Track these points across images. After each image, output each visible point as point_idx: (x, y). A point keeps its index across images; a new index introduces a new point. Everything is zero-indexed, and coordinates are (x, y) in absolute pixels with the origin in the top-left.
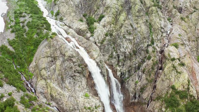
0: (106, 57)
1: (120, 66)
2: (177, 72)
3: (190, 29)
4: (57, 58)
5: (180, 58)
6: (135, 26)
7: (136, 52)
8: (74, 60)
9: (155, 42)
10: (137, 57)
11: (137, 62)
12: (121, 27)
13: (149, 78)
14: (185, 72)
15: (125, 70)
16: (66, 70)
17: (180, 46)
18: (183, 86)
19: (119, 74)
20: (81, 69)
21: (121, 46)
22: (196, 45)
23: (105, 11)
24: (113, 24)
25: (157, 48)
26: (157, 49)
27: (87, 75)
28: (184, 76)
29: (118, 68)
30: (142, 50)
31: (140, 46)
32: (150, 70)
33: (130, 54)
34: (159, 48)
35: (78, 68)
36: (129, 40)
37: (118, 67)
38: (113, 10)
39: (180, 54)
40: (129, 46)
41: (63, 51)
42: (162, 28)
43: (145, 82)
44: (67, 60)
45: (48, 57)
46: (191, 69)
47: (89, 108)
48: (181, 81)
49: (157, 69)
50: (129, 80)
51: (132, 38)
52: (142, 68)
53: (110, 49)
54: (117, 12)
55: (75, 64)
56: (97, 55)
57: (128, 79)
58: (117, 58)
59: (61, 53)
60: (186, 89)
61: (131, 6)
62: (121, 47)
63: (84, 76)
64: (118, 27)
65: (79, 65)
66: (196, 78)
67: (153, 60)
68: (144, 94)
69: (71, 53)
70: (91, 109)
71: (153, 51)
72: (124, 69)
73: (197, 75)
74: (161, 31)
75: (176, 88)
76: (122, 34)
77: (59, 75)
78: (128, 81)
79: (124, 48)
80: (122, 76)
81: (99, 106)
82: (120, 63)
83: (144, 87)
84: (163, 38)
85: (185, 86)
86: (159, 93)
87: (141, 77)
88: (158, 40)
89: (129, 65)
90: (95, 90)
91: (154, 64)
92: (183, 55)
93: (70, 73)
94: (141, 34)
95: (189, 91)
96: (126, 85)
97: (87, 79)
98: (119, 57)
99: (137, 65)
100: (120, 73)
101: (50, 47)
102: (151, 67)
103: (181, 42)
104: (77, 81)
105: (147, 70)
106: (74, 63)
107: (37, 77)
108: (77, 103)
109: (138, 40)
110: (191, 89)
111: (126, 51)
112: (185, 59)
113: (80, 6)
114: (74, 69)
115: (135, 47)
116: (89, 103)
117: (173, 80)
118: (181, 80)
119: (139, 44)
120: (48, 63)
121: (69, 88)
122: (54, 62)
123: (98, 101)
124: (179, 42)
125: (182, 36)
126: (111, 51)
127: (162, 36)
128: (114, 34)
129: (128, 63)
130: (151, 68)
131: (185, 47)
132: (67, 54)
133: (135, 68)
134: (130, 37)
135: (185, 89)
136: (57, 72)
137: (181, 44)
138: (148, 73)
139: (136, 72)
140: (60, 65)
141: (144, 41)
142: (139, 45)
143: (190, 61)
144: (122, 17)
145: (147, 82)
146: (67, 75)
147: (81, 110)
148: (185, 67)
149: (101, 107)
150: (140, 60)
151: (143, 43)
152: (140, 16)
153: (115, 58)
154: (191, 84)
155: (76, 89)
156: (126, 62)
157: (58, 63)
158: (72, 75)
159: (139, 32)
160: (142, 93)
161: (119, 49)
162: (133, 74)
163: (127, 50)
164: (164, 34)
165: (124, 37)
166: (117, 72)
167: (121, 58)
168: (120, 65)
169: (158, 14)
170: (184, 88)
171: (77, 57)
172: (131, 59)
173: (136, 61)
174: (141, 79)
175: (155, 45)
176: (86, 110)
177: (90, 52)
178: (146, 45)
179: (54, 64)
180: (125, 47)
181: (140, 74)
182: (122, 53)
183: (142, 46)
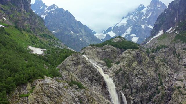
0: (120, 87)
1: (133, 96)
2: (183, 95)
4: (80, 64)
5: (185, 86)
6: (146, 72)
7: (147, 88)
8: (92, 70)
9: (163, 83)
10: (148, 91)
12: (133, 70)
15: (138, 100)
16: (85, 73)
17: (184, 80)
20: (97, 78)
21: (134, 81)
23: (120, 60)
24: (127, 67)
25: (165, 87)
26: (165, 88)
30: (153, 87)
31: (151, 84)
32: (160, 100)
33: (142, 87)
34: (167, 86)
36: (141, 78)
37: (131, 97)
38: (127, 59)
39: (184, 84)
40: (141, 82)
42: (169, 74)
44: (87, 68)
45: (72, 60)
51: (143, 78)
52: (153, 100)
53: (124, 80)
54: (130, 60)
55: (93, 73)
58: (130, 89)
59: (83, 62)
61: (142, 59)
63: (100, 84)
64: (131, 69)
65: (96, 75)
67: (162, 93)
71: (162, 88)
74: (168, 76)
76: (134, 74)
77: (79, 73)
82: (133, 94)
84: (170, 81)
88: (166, 82)
89: (141, 96)
90: (109, 97)
91: (163, 95)
93: (89, 76)
94: (151, 77)
97: (102, 87)
98: (131, 89)
99: (148, 96)
100: (133, 102)
101: (75, 56)
104: (93, 85)
105: (157, 100)
107: (62, 71)
109: (148, 80)
113: (101, 54)
114: (92, 75)
115: (146, 84)
117: (180, 101)
120: (73, 63)
121: (87, 83)
122: (77, 65)
126: (124, 83)
127: (169, 79)
128: (127, 73)
129: (141, 94)
130: (161, 98)
132: (88, 64)
133: (147, 99)
134: (141, 77)
136: (78, 71)
138: (159, 102)
139: (147, 103)
140: (81, 68)
142: (149, 83)
144: (134, 64)
146: (86, 76)
150: (151, 93)
151: (153, 82)
152: (150, 66)
153: (128, 88)
156: (138, 94)
157: (80, 66)
158: (90, 78)
159: (150, 76)
161: (132, 83)
163: (138, 84)
164: (171, 78)
165: (136, 76)
166: (130, 100)
167: (134, 90)
169: (165, 66)
172: (142, 91)
173: (147, 93)
175: (164, 85)
178: (156, 84)
179: (76, 66)
180: (137, 82)
182: (135, 86)
183: (152, 84)
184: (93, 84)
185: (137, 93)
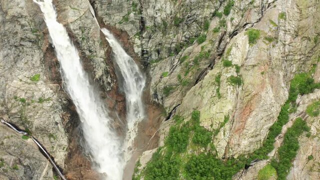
0: (117, 18)
1: (143, 38)
2: (218, 91)
3: (314, 10)
5: (242, 66)
7: (180, 22)
8: (23, 22)
9: (232, 10)
10: (181, 31)
11: (174, 41)
13: (183, 77)
14: (229, 99)
15: (151, 48)
16: (5, 36)
17: (261, 41)
18: (212, 121)
19: (137, 50)
20: (35, 37)
22: (309, 49)
25: (229, 24)
26: (227, 27)
27: (44, 47)
28: (223, 105)
29: (137, 41)
30: (196, 21)
31: (194, 12)
32: (190, 64)
33: (165, 23)
34: (232, 25)
35: (29, 34)
37: (136, 39)
39: (246, 59)
40: (168, 7)
41: (5, 7)
43: (174, 80)
44: (10, 22)
46: (249, 97)
47: (23, 101)
48: (212, 112)
49: (209, 66)
50: (157, 65)
52: (183, 53)
53: (125, 5)
55: (26, 28)
56: (76, 18)
57: (155, 64)
58: (139, 24)
60: (214, 130)
62: (149, 6)
63: (39, 48)
65: (31, 30)
66: (247, 119)
67: (202, 48)
68: (168, 99)
69: (19, 10)
70: (27, 102)
71: (216, 28)
72: (150, 46)
73: (254, 113)
75: (200, 120)
78: (155, 66)
79: (154, 8)
80: (145, 56)
81: (49, 99)
82: (146, 33)
83: (171, 89)
84: (251, 9)
85: (214, 123)
86: (181, 111)
87: (173, 70)
88: (240, 10)
89: (157, 41)
90: (57, 73)
91: (201, 57)
92: (252, 62)
93: (12, 41)
95: (216, 137)
96: (151, 72)
97: (45, 53)
98: (143, 22)
99: (173, 45)
100: (140, 49)
102: (193, 59)
103: (270, 34)
105: (186, 61)
106: (23, 26)
108: (5, 88)
110: (221, 135)
111: (157, 16)
112: (250, 72)
114: (19, 36)
115: (183, 11)
116: (26, 93)
117: (205, 101)
118: (214, 109)
119: (193, 8)
123: (51, 91)
124: (267, 30)
125: (285, 19)
126: (126, 9)
127: (251, 3)
130: (193, 61)
131: (273, 46)
132: (11, 12)
133: (170, 50)
135: (212, 130)
137: (266, 38)
138: (186, 67)
139: (170, 56)
141: (207, 4)
142: (191, 10)
143: (258, 81)
145: (177, 82)
146: (6, 44)
147: (7, 100)
148: (240, 88)
149: (52, 102)
150: (184, 38)
151: (203, 7)
153: (133, 23)
154: (227, 126)
155: (18, 66)
156: (156, 34)
158: (15, 44)
160: (167, 96)
161: (146, 9)
162: (166, 58)
163: (159, 14)
166: (133, 46)
167: (149, 24)
168: (144, 35)
170: (212, 126)
171: (31, 18)
172: (165, 31)
173: (175, 37)
174: (172, 72)
175: (229, 17)
176: (16, 101)
177: (64, 10)
178: (207, 12)
180: (157, 8)
181: (175, 64)
182: (150, 17)
183: (198, 12)
184: (23, 52)
185: (154, 32)
